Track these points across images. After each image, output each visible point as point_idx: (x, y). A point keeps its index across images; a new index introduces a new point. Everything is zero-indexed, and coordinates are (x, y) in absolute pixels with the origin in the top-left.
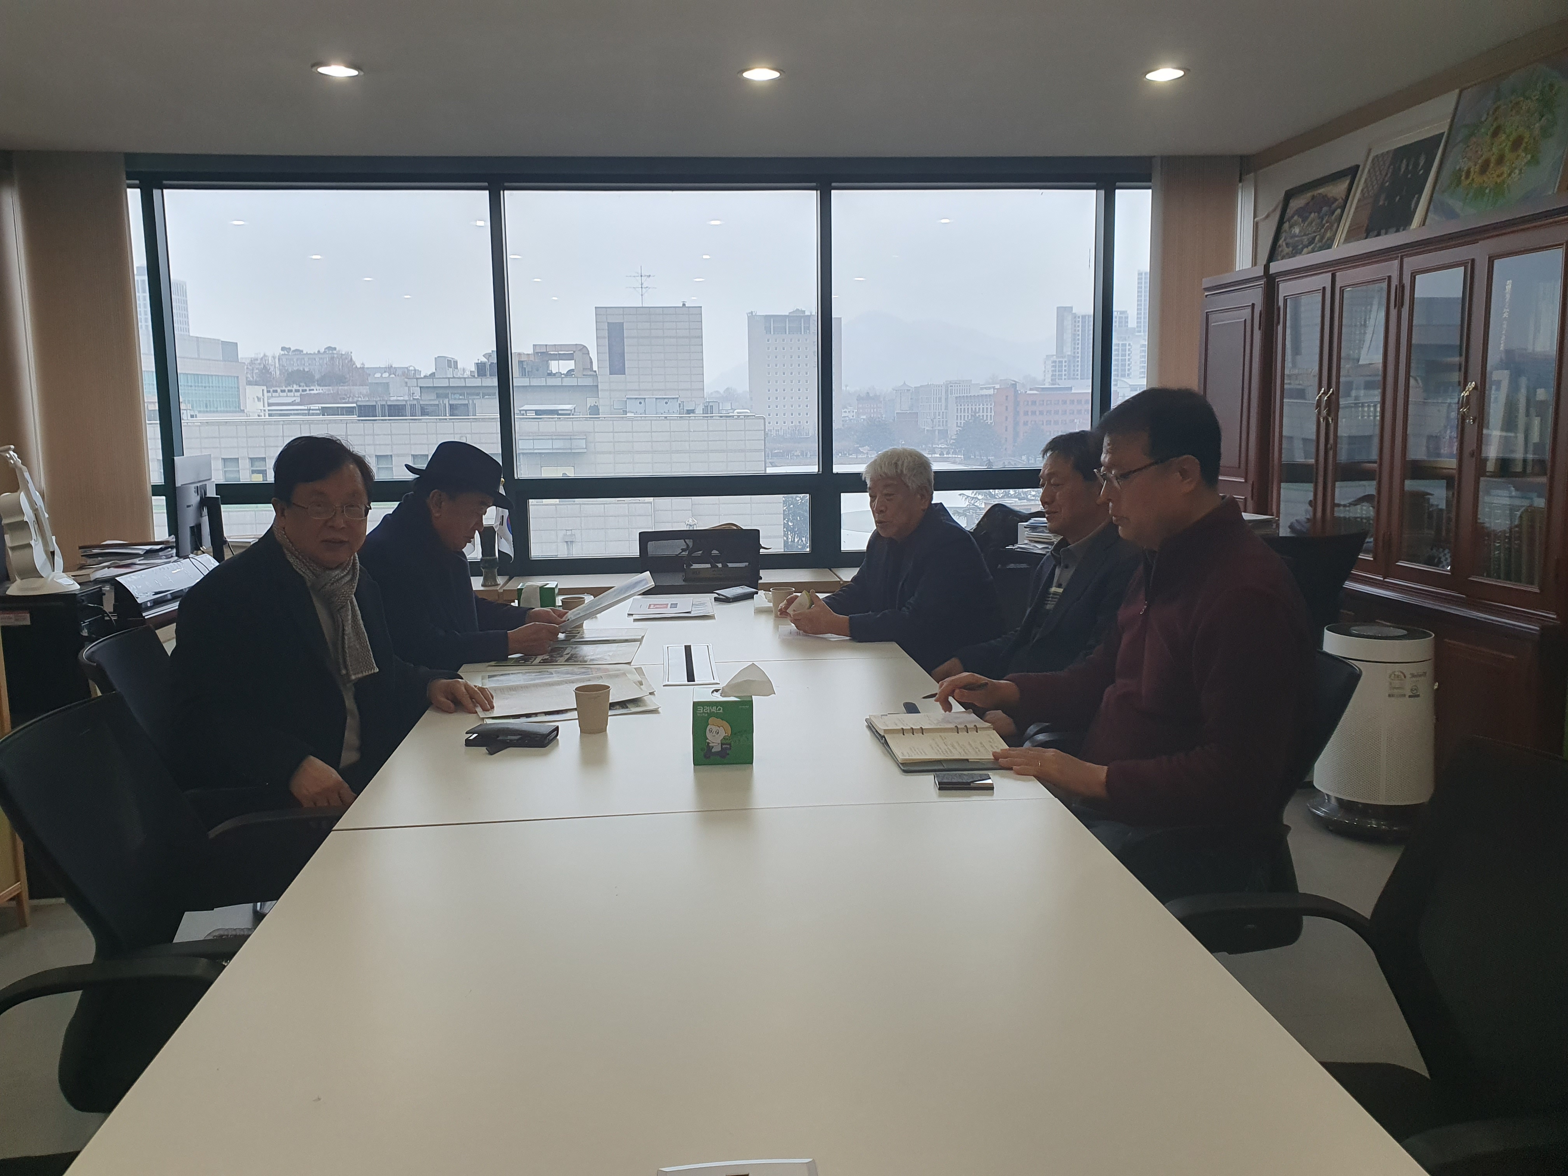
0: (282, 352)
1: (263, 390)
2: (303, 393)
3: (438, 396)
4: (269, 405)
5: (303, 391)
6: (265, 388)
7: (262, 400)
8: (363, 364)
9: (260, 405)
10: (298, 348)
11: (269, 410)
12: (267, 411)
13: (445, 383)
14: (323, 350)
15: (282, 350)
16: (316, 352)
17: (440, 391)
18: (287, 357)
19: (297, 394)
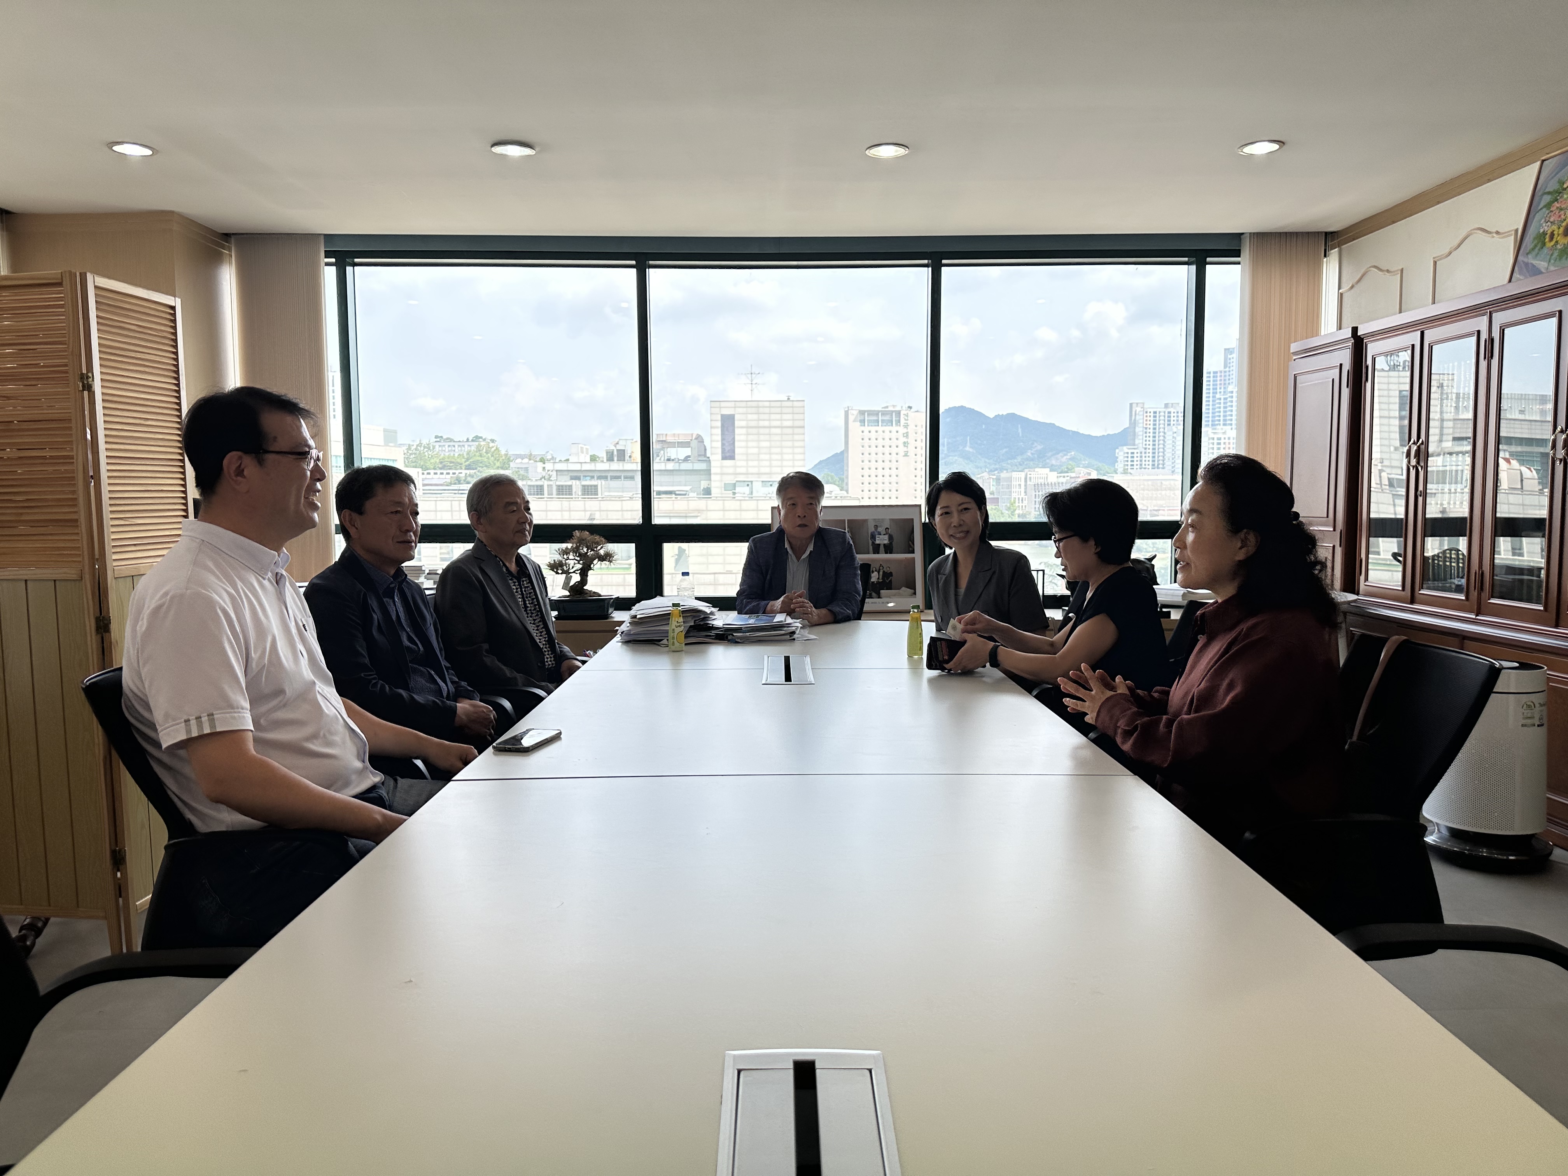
3: (572, 478)
5: (454, 474)
6: (420, 470)
13: (577, 467)
14: (471, 438)
15: (435, 438)
16: (466, 440)
17: (574, 474)
18: (440, 444)
19: (448, 476)
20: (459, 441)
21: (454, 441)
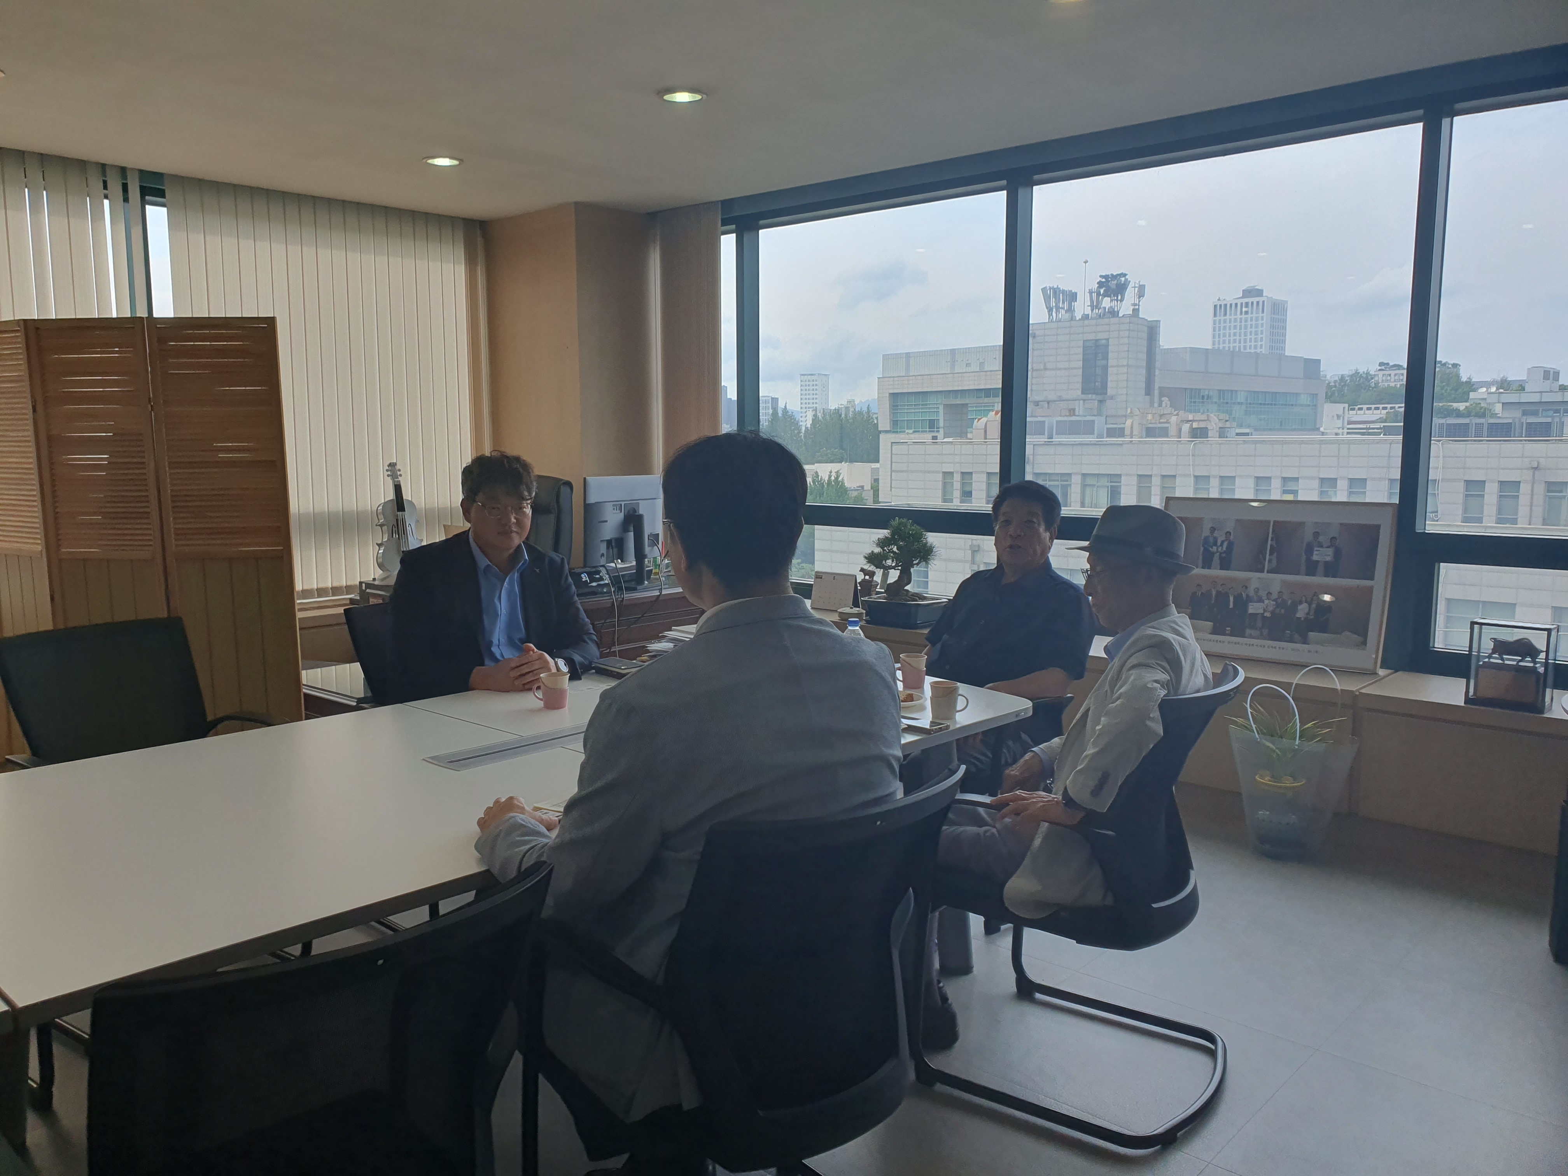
0: (1380, 368)
1: (1344, 408)
2: (1390, 411)
3: (1524, 413)
4: (1349, 423)
5: (1391, 408)
6: (1346, 405)
7: (1342, 418)
8: (1469, 378)
9: (1339, 423)
11: (1348, 429)
12: (1345, 429)
13: (1536, 398)
15: (1380, 365)
17: (1526, 408)
18: (1383, 372)
19: (1385, 411)
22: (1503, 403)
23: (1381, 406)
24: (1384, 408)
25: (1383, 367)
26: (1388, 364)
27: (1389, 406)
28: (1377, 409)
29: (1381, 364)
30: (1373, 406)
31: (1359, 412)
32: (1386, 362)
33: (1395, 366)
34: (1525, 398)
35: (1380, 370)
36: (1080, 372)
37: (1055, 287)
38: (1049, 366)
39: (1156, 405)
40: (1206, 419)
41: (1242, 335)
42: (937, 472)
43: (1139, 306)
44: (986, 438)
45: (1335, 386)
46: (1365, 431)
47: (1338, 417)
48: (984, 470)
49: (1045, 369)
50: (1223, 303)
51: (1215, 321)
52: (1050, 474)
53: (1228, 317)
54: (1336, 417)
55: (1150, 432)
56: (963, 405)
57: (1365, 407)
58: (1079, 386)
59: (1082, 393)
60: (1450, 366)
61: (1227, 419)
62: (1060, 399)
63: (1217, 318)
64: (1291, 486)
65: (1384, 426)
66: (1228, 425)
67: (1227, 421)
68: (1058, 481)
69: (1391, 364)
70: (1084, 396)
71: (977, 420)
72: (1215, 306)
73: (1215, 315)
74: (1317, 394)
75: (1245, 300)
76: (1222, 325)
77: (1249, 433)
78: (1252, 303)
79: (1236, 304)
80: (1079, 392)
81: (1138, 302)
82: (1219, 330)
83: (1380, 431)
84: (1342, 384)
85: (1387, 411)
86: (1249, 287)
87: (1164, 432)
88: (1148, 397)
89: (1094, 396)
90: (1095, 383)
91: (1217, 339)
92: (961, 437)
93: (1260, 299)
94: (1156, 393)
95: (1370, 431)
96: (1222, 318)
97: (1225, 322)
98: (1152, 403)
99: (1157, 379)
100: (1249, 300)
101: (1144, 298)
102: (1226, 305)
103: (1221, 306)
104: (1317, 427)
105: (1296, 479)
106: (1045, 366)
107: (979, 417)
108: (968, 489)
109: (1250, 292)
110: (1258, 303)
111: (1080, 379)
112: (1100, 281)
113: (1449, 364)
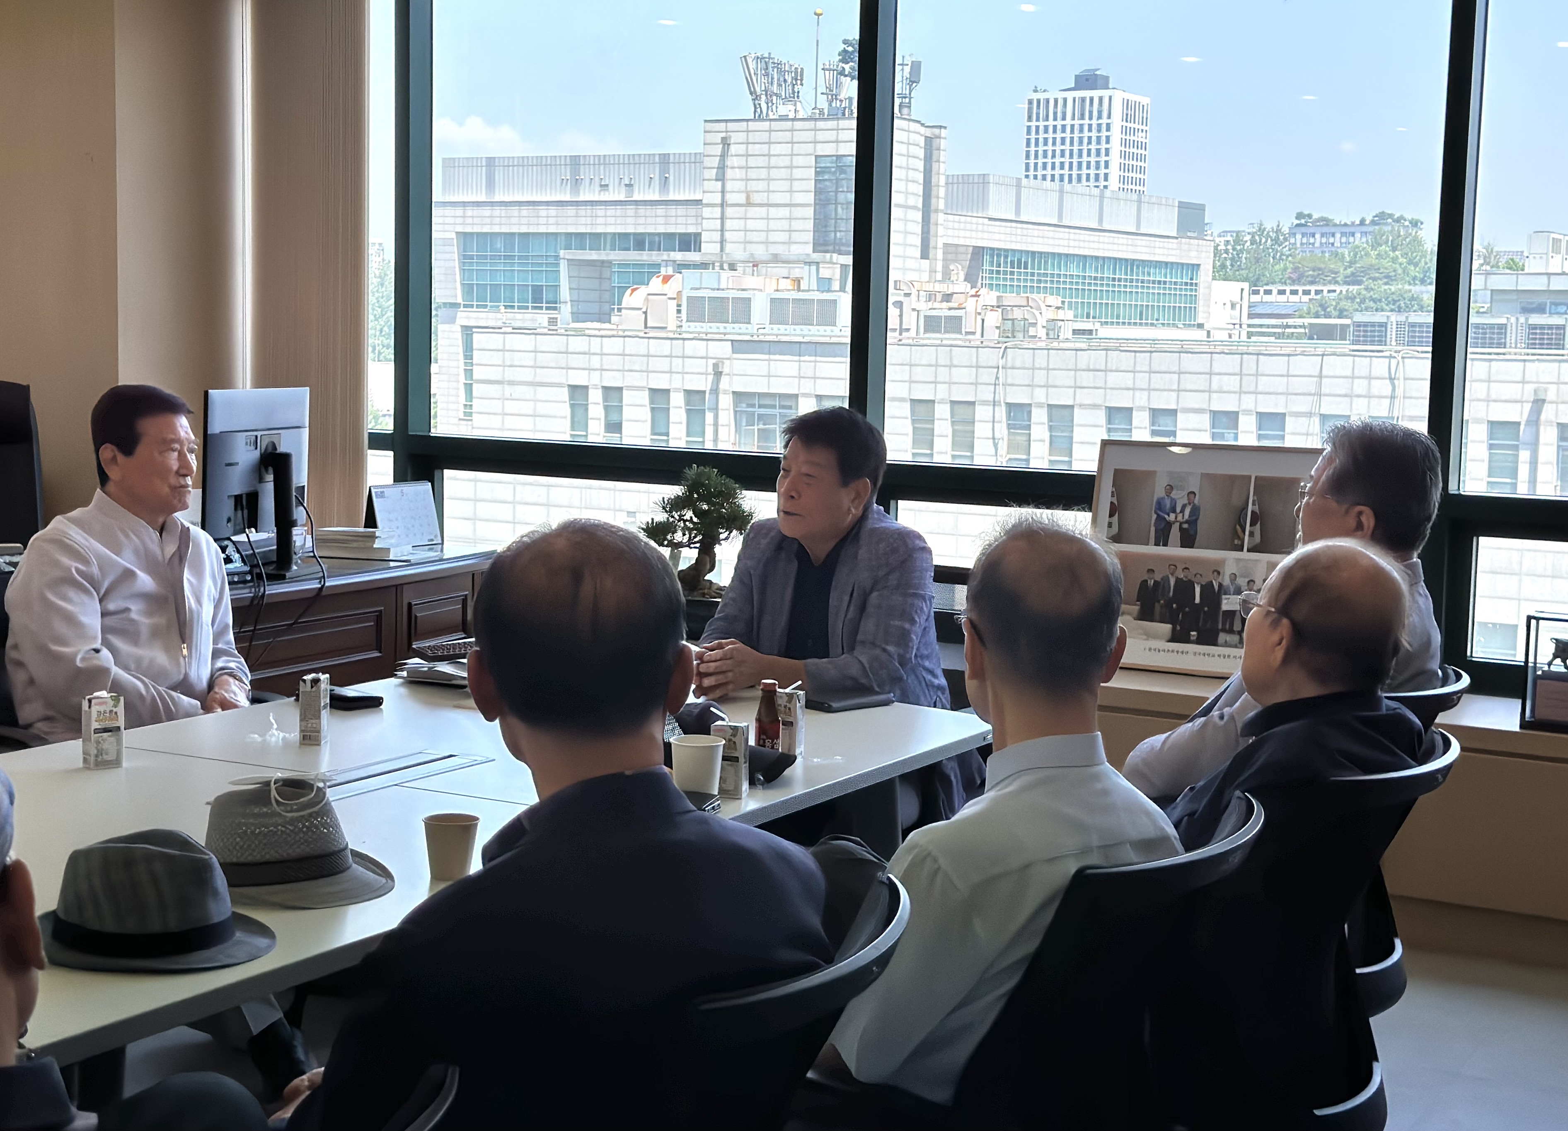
0: (1298, 222)
1: (1242, 290)
2: (1315, 297)
3: (1524, 309)
4: (1251, 316)
5: (1317, 292)
6: (1246, 285)
7: (1238, 306)
9: (1234, 317)
10: (1325, 215)
11: (1249, 326)
12: (1244, 326)
13: (1539, 284)
14: (1371, 218)
15: (1297, 218)
16: (1358, 222)
17: (1527, 299)
18: (1303, 230)
19: (1306, 298)
20: (1346, 225)
21: (1335, 225)
22: (1492, 290)
23: (1300, 289)
24: (1307, 293)
25: (1303, 221)
26: (1310, 216)
27: (1313, 288)
28: (1294, 292)
29: (1299, 216)
30: (1288, 289)
31: (1267, 298)
32: (1306, 212)
33: (1322, 219)
34: (1527, 283)
35: (1297, 225)
36: (810, 212)
37: (766, 55)
38: (757, 198)
39: (939, 276)
40: (1025, 303)
41: (1075, 156)
42: (559, 385)
43: (910, 98)
44: (646, 327)
45: (1227, 252)
46: (1280, 330)
47: (1233, 306)
48: (644, 384)
49: (749, 204)
50: (1042, 96)
51: (1029, 128)
52: (761, 395)
53: (1051, 123)
54: (1229, 305)
55: (932, 324)
56: (603, 262)
57: (1275, 289)
58: (809, 237)
59: (814, 252)
60: (1407, 223)
61: (1060, 305)
62: (776, 259)
63: (1034, 124)
64: (1165, 424)
65: (1310, 324)
66: (1061, 314)
67: (1058, 308)
68: (774, 407)
69: (1315, 216)
70: (816, 257)
71: (629, 291)
72: (1030, 102)
73: (1030, 119)
74: (1199, 265)
75: (1079, 94)
76: (1041, 136)
77: (1091, 330)
78: (1092, 99)
79: (1065, 100)
80: (809, 248)
81: (908, 92)
82: (1037, 145)
83: (1302, 330)
84: (1238, 248)
85: (1310, 297)
86: (1085, 70)
87: (954, 324)
88: (926, 263)
89: (835, 255)
90: (835, 232)
91: (1032, 161)
92: (600, 321)
93: (1105, 93)
94: (940, 254)
95: (1288, 330)
96: (1042, 124)
97: (1046, 130)
98: (933, 271)
99: (941, 231)
100: (1087, 94)
101: (919, 85)
102: (1048, 101)
103: (1039, 101)
104: (1200, 321)
105: (1173, 413)
106: (748, 198)
107: (635, 286)
108: (614, 418)
109: (1087, 80)
110: (1101, 99)
111: (810, 225)
112: (845, 51)
113: (1405, 220)
